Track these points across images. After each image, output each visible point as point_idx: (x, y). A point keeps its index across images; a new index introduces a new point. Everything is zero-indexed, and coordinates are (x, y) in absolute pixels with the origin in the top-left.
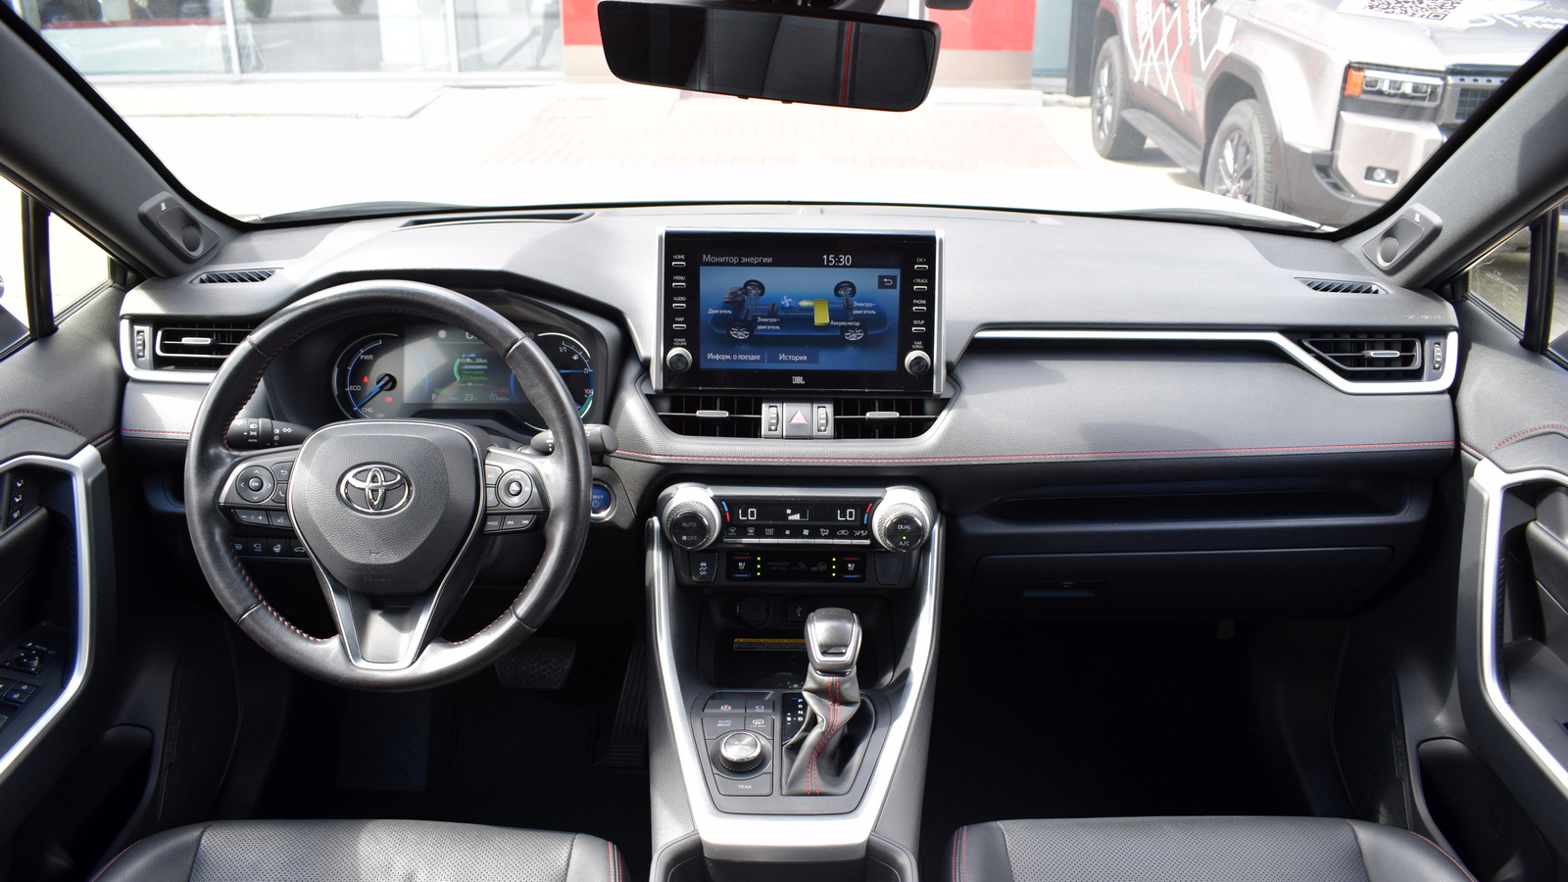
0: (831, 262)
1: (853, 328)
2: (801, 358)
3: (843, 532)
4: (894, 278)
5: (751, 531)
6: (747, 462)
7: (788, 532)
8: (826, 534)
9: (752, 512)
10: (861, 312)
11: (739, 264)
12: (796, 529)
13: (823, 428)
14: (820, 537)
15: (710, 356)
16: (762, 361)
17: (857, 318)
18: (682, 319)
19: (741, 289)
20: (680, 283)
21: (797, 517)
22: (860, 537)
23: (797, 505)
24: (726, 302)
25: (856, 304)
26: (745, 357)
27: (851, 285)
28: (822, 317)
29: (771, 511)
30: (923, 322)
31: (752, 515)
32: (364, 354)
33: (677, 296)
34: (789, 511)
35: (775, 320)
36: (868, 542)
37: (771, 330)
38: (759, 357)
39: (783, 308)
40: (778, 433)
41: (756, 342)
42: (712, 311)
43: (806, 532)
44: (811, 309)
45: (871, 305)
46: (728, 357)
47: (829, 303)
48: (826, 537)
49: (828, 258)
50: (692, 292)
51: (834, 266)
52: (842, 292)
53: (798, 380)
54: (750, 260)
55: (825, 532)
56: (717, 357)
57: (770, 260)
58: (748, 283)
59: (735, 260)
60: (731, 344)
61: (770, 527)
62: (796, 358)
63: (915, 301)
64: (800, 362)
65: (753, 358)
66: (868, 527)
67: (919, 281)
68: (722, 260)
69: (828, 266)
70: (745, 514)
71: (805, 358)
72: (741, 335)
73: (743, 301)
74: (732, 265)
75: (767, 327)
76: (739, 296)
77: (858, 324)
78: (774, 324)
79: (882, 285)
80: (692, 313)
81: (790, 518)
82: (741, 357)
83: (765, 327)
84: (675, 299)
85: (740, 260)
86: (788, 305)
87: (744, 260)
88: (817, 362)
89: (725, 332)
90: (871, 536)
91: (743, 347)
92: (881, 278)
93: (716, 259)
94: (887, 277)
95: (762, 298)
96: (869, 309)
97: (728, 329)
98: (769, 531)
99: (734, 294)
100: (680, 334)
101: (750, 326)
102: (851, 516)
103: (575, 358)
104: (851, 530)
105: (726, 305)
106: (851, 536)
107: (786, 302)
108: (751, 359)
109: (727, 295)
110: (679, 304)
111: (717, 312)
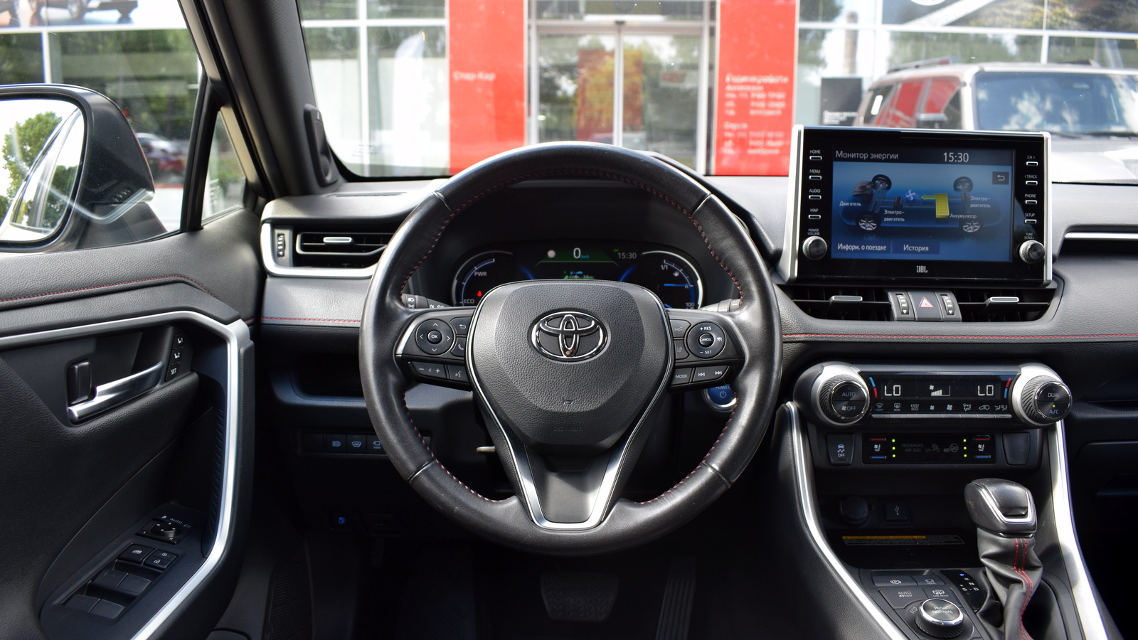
0: (951, 159)
1: (970, 220)
2: (923, 249)
3: (984, 407)
4: (1006, 174)
5: (897, 406)
6: (889, 339)
7: (932, 408)
8: (969, 409)
9: (897, 389)
10: (977, 206)
11: (869, 160)
12: (940, 405)
13: (951, 312)
14: (963, 412)
15: (840, 246)
16: (887, 251)
17: (974, 211)
18: (816, 210)
19: (870, 183)
20: (816, 175)
21: (939, 393)
22: (1000, 412)
23: (940, 381)
24: (856, 195)
25: (973, 198)
26: (873, 248)
27: (968, 180)
28: (942, 210)
29: (915, 386)
30: (1033, 215)
31: (897, 391)
32: (477, 271)
33: (813, 188)
34: (932, 387)
35: (900, 213)
36: (1009, 416)
37: (897, 222)
38: (885, 247)
39: (908, 201)
40: (911, 315)
41: (883, 233)
42: (843, 204)
43: (950, 407)
44: (933, 203)
45: (986, 199)
46: (857, 247)
47: (949, 197)
48: (968, 412)
49: (948, 155)
50: (826, 185)
51: (953, 163)
52: (960, 187)
53: (922, 269)
54: (879, 156)
55: (967, 407)
56: (847, 247)
57: (896, 156)
58: (876, 178)
59: (865, 156)
60: (858, 235)
61: (915, 402)
62: (919, 249)
63: (1026, 195)
64: (922, 252)
65: (880, 248)
66: (1008, 401)
67: (1029, 176)
68: (853, 156)
69: (948, 163)
70: (890, 391)
71: (927, 249)
72: (869, 226)
73: (872, 194)
74: (862, 160)
75: (892, 219)
76: (868, 189)
77: (974, 217)
78: (899, 216)
79: (995, 181)
80: (825, 205)
81: (934, 394)
82: (868, 247)
83: (891, 219)
84: (811, 191)
85: (870, 156)
86: (912, 198)
87: (873, 156)
88: (937, 252)
89: (854, 224)
90: (1011, 409)
91: (871, 238)
92: (995, 174)
93: (848, 155)
94: (1001, 174)
95: (889, 192)
96: (985, 202)
97: (858, 221)
98: (915, 407)
99: (863, 188)
100: (814, 224)
101: (878, 218)
102: (990, 391)
103: (676, 274)
104: (992, 404)
105: (856, 198)
106: (992, 411)
107: (911, 196)
108: (877, 249)
109: (857, 189)
110: (815, 195)
111: (847, 204)
